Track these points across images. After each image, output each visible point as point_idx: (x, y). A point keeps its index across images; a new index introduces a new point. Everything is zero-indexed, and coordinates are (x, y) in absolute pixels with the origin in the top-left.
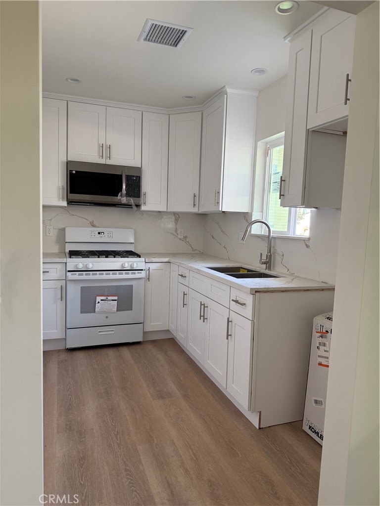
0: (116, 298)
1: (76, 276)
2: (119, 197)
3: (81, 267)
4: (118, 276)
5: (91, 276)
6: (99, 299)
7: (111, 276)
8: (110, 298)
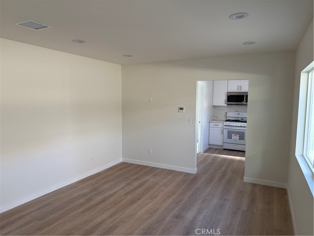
0: (239, 135)
1: (226, 127)
2: (243, 103)
3: (227, 124)
4: (239, 128)
5: (231, 128)
6: (233, 135)
7: (237, 128)
8: (237, 135)
